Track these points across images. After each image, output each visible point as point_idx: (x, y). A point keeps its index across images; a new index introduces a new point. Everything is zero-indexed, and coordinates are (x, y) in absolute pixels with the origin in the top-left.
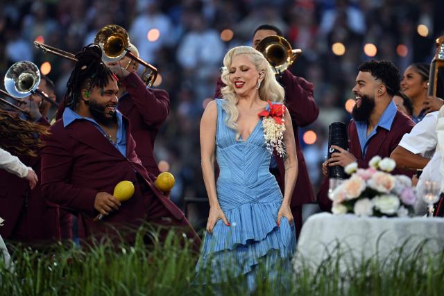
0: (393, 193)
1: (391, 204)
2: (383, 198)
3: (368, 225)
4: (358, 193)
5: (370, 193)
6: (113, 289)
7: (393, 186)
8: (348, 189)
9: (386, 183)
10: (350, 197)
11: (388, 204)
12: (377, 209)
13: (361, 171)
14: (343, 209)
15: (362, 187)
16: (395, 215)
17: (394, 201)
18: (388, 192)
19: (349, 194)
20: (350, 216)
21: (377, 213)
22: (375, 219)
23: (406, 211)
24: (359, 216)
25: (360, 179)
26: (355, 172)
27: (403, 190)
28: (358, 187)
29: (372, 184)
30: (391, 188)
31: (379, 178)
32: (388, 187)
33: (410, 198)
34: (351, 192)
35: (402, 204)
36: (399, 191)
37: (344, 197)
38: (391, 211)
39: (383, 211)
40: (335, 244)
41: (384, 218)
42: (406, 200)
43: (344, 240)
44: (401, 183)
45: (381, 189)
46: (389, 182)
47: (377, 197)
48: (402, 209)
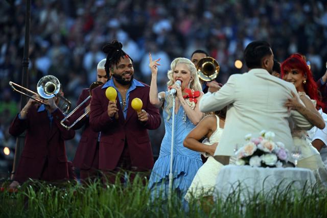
0: (274, 152)
1: (272, 159)
2: (267, 155)
3: (258, 172)
4: (252, 152)
5: (259, 153)
7: (273, 149)
8: (246, 150)
9: (269, 147)
10: (247, 155)
11: (270, 159)
12: (263, 162)
13: (254, 139)
14: (242, 162)
15: (254, 149)
16: (274, 166)
17: (274, 158)
18: (270, 152)
19: (246, 153)
20: (247, 166)
21: (263, 165)
22: (262, 169)
23: (281, 164)
24: (252, 167)
25: (253, 144)
27: (280, 151)
28: (252, 149)
29: (260, 147)
30: (272, 150)
31: (265, 144)
32: (270, 149)
33: (284, 156)
34: (248, 152)
35: (279, 159)
36: (277, 152)
37: (243, 155)
38: (272, 164)
39: (267, 164)
40: (237, 183)
41: (268, 168)
42: (281, 157)
43: (243, 181)
44: (278, 146)
45: (266, 150)
46: (271, 146)
47: (263, 155)
48: (279, 162)
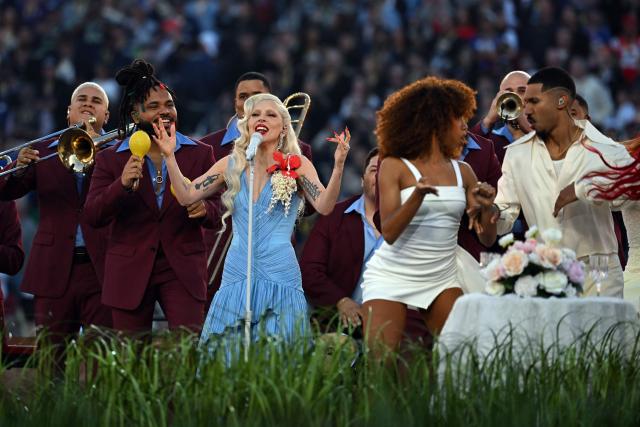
0: (561, 269)
1: (558, 282)
2: (548, 275)
3: (536, 306)
4: (521, 270)
5: (533, 270)
7: (560, 261)
8: (509, 265)
9: (552, 258)
10: (511, 274)
11: (554, 282)
12: (541, 288)
13: (518, 243)
14: (500, 288)
15: (524, 264)
16: (562, 295)
17: (563, 279)
18: (555, 268)
19: (509, 270)
20: (509, 296)
21: (542, 293)
22: (540, 301)
23: (574, 290)
24: (522, 297)
25: (522, 252)
26: (512, 244)
27: (571, 266)
28: (521, 263)
29: (535, 258)
30: (558, 264)
31: (543, 252)
32: (554, 262)
33: (579, 275)
34: (512, 268)
35: (569, 282)
36: (567, 267)
37: (502, 274)
38: (559, 290)
39: (548, 290)
41: (553, 299)
42: (575, 278)
44: (568, 257)
45: (546, 264)
46: (555, 256)
47: (541, 274)
48: (571, 288)
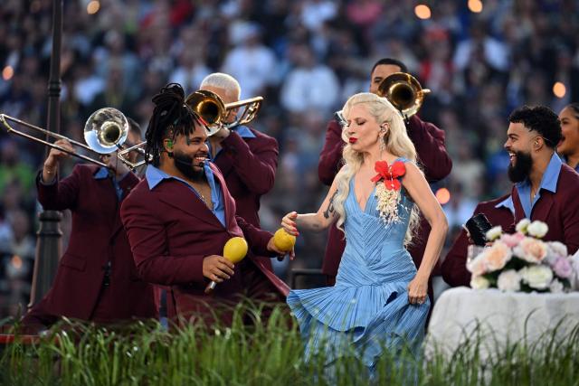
0: (545, 263)
1: (543, 277)
2: (532, 269)
3: (514, 302)
4: (503, 263)
5: (516, 264)
6: (206, 379)
7: (545, 255)
8: (490, 259)
9: (536, 251)
10: (493, 268)
11: (538, 277)
12: (525, 282)
13: (506, 237)
14: (484, 282)
15: (507, 257)
16: (547, 290)
17: (547, 274)
18: (539, 262)
19: (491, 264)
20: (492, 291)
21: (525, 288)
22: (523, 295)
23: (561, 286)
24: (504, 291)
25: (505, 246)
26: (499, 238)
27: (557, 260)
28: (503, 257)
29: (519, 252)
30: (542, 258)
31: (528, 246)
32: (539, 256)
33: (566, 270)
34: (494, 262)
35: (555, 276)
36: (552, 261)
37: (485, 269)
38: (542, 285)
39: (532, 285)
40: (474, 325)
41: (534, 294)
42: (561, 273)
43: (485, 320)
44: (555, 251)
45: (530, 258)
46: (540, 251)
47: (525, 269)
48: (556, 282)
